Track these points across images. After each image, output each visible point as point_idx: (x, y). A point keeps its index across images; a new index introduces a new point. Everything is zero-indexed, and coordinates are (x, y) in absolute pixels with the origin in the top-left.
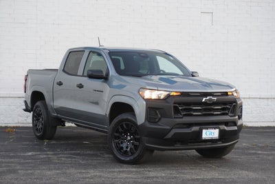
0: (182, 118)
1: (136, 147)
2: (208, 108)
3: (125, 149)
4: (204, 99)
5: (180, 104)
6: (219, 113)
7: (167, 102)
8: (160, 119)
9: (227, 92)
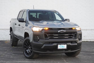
0: (49, 39)
1: (31, 51)
2: (62, 35)
3: (28, 52)
4: (59, 31)
5: (48, 33)
6: (68, 37)
7: (42, 33)
8: (39, 40)
9: (72, 28)
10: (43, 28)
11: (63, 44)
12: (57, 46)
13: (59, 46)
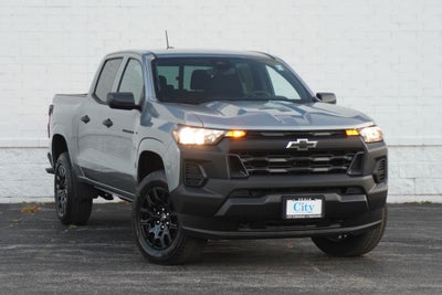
0: (246, 178)
1: (172, 232)
2: (301, 161)
3: (156, 237)
4: (290, 144)
5: (244, 153)
6: (326, 169)
7: (219, 150)
8: (206, 181)
9: (344, 131)
10: (222, 132)
11: (308, 198)
12: (282, 207)
13: (290, 204)
